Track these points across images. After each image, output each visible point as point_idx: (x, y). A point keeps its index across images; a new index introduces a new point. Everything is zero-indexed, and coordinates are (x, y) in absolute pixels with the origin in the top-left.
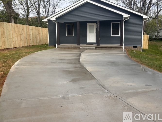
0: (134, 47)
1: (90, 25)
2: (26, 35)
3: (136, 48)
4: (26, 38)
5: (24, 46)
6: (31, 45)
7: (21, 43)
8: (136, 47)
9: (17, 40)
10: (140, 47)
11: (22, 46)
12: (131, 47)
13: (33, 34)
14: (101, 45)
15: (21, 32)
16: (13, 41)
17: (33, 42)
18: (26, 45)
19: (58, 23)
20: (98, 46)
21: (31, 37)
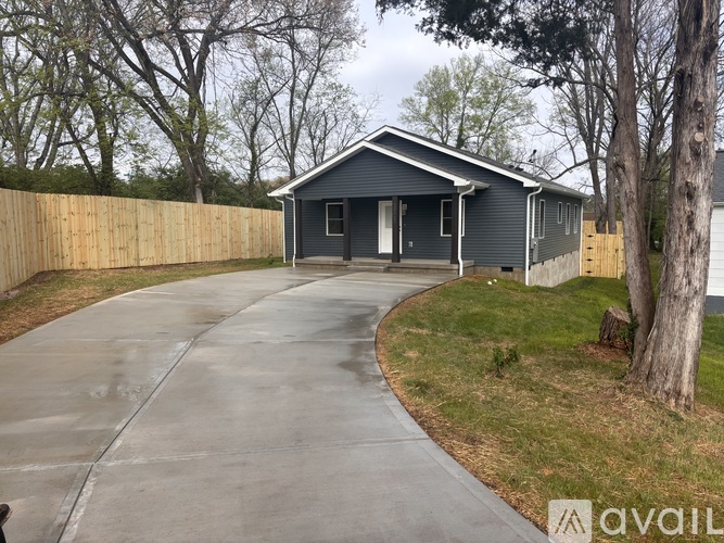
0: (504, 269)
1: (386, 207)
2: (228, 232)
3: (510, 274)
4: (228, 238)
5: (219, 258)
6: (243, 257)
7: (210, 251)
8: (510, 269)
9: (199, 243)
10: (520, 270)
11: (213, 260)
12: (494, 269)
13: (251, 229)
14: (404, 262)
15: (213, 224)
16: (187, 248)
17: (251, 250)
18: (227, 256)
19: (299, 202)
20: (396, 264)
21: (246, 238)
